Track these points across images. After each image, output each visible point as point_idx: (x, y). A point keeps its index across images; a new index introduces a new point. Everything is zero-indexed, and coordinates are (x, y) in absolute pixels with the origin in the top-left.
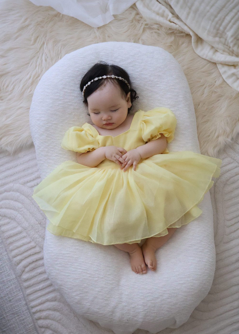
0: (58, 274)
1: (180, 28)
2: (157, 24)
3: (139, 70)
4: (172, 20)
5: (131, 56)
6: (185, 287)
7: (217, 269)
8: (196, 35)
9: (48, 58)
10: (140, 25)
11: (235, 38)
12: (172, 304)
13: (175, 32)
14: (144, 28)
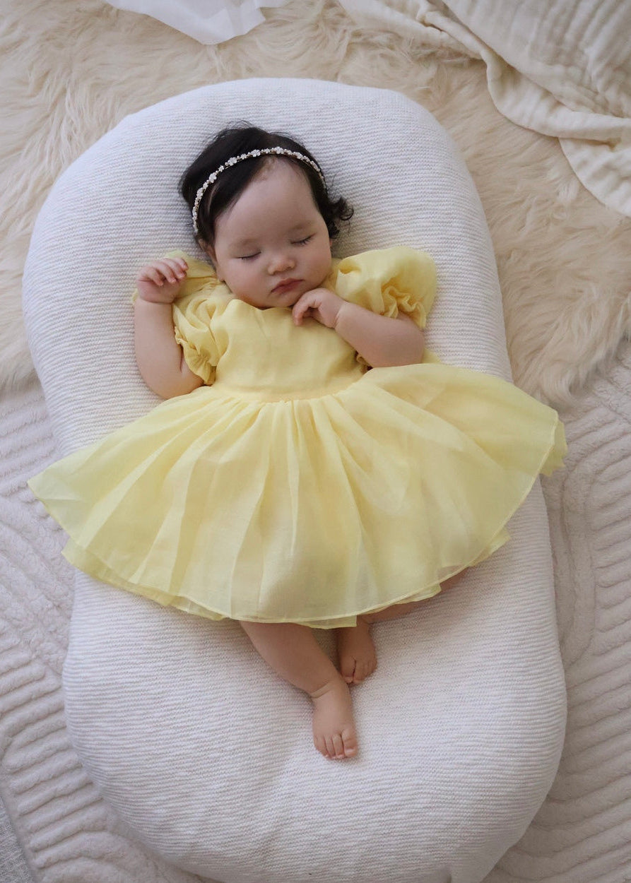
0: (104, 744)
1: (452, 41)
2: (386, 31)
3: (335, 153)
4: (429, 19)
5: (311, 112)
6: (476, 773)
7: (572, 728)
8: (499, 60)
9: (75, 131)
10: (339, 35)
11: (609, 64)
12: (442, 826)
13: (441, 51)
14: (349, 44)
